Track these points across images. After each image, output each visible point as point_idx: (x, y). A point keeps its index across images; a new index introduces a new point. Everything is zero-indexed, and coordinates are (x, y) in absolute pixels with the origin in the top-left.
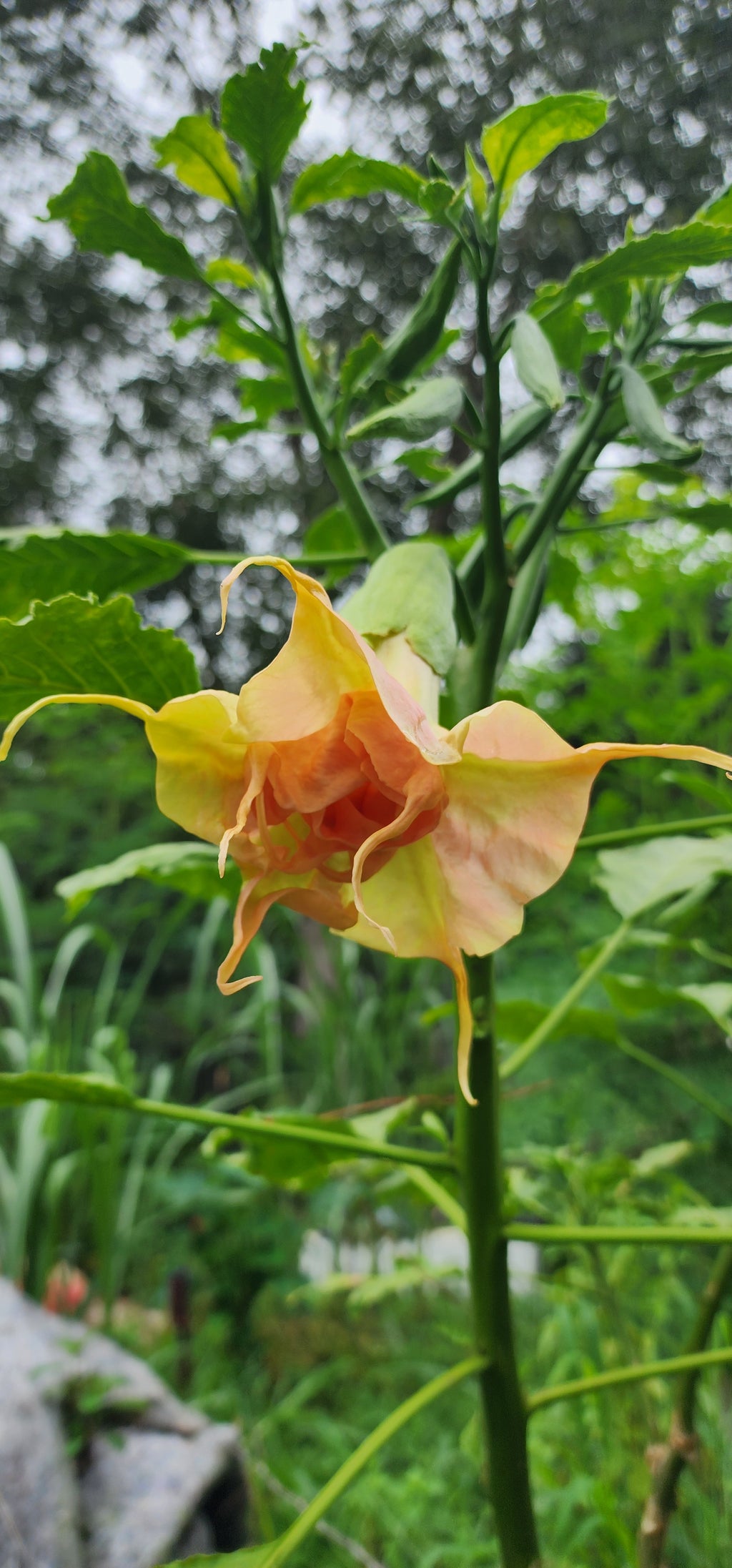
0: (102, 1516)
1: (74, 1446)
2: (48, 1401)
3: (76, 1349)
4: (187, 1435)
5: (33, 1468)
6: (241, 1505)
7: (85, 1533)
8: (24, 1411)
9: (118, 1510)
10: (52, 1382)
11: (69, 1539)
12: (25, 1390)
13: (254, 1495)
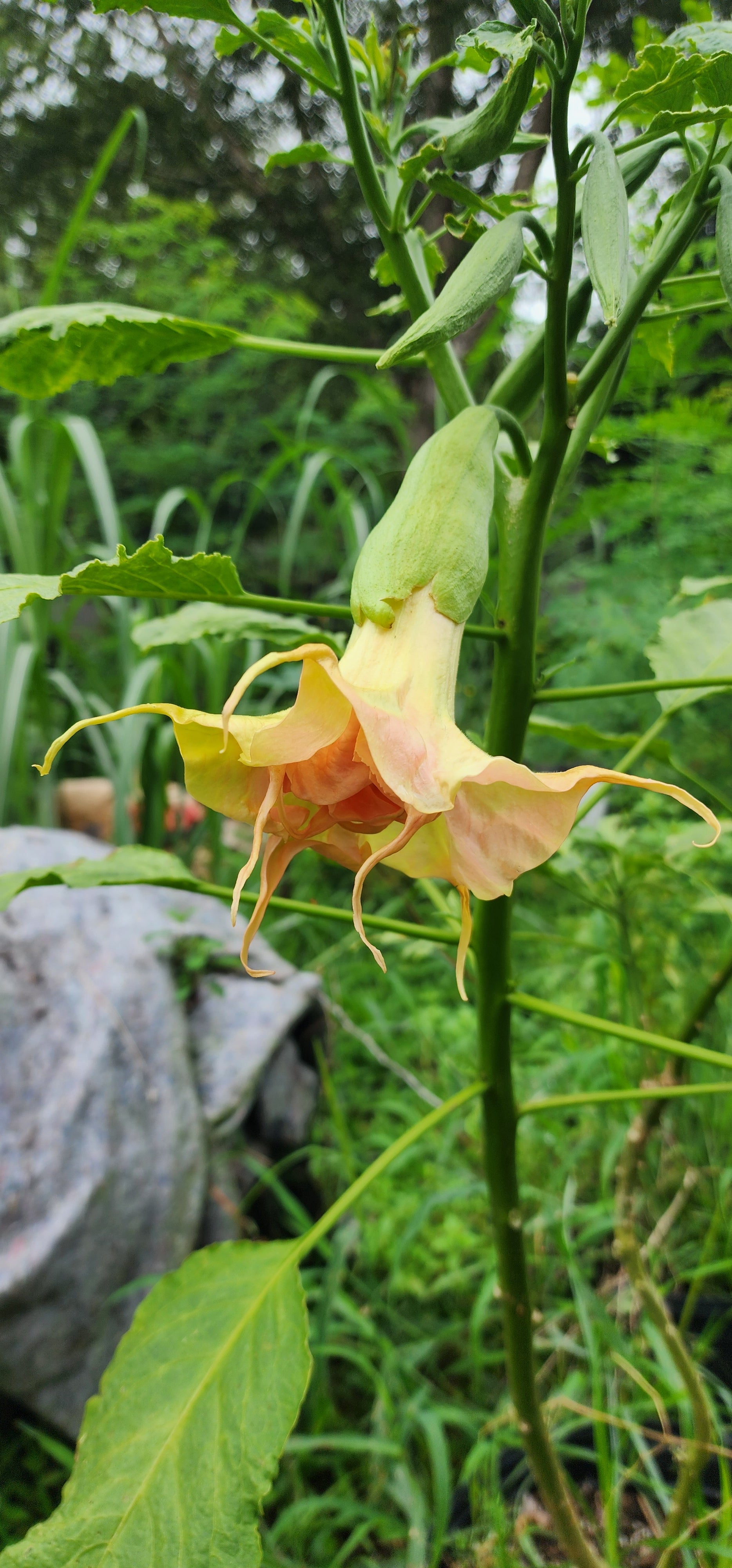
0: (208, 1044)
1: (184, 993)
2: (160, 957)
3: (182, 916)
4: (276, 982)
5: (150, 1009)
6: (321, 1032)
7: (194, 1055)
8: (141, 965)
9: (220, 1038)
10: (164, 944)
11: (181, 1062)
12: (141, 950)
13: (330, 1024)
